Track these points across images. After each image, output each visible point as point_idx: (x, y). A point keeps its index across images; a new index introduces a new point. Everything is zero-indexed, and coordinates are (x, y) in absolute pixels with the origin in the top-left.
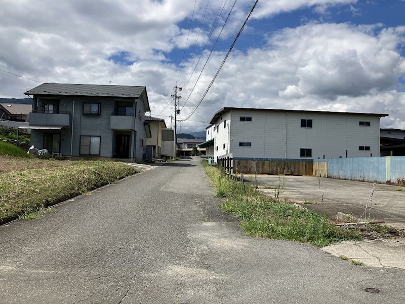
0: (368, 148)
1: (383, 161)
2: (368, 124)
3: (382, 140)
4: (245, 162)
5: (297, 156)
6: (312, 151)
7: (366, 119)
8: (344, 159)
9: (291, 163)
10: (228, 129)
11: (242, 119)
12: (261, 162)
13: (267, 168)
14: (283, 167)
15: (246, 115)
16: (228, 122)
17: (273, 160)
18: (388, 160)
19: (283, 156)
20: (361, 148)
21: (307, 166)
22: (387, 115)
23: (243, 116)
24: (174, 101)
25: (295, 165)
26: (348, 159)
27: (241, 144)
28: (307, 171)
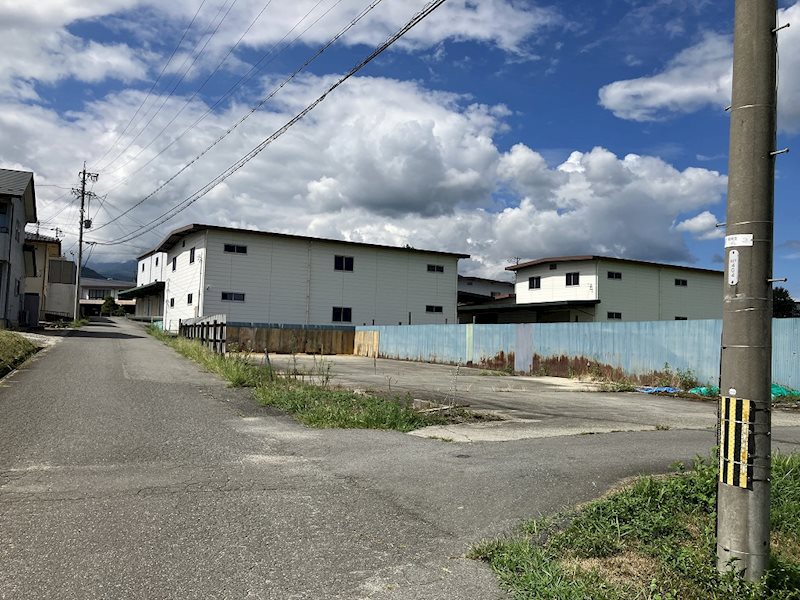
0: (439, 309)
1: (463, 331)
2: (440, 269)
3: (463, 297)
4: (235, 330)
5: (326, 319)
6: (353, 311)
7: (437, 261)
8: (404, 328)
9: (319, 333)
10: (199, 267)
11: (229, 248)
12: (264, 330)
13: (275, 342)
14: (303, 338)
15: (234, 242)
16: (200, 252)
17: (287, 327)
18: (470, 329)
19: (303, 322)
20: (430, 309)
21: (345, 338)
22: (468, 256)
23: (229, 242)
24: (80, 200)
25: (324, 336)
26: (412, 327)
27: (225, 296)
28: (345, 346)
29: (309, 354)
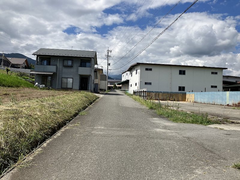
0: (216, 87)
1: (225, 94)
2: (216, 73)
3: (224, 83)
4: (149, 93)
5: (176, 90)
6: (185, 87)
7: (215, 71)
8: (203, 93)
9: (174, 94)
10: (138, 76)
11: (147, 69)
12: (157, 93)
13: (161, 97)
14: (169, 96)
15: (148, 67)
16: (139, 71)
17: (164, 93)
18: (228, 93)
19: (169, 91)
20: (212, 87)
21: (183, 96)
22: (227, 69)
23: (147, 68)
24: (107, 58)
25: (176, 95)
26: (206, 92)
27: (146, 83)
28: (183, 99)
29: (171, 101)
